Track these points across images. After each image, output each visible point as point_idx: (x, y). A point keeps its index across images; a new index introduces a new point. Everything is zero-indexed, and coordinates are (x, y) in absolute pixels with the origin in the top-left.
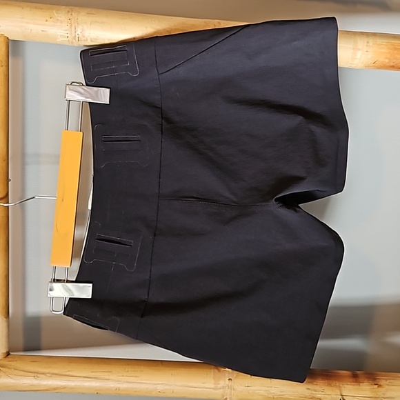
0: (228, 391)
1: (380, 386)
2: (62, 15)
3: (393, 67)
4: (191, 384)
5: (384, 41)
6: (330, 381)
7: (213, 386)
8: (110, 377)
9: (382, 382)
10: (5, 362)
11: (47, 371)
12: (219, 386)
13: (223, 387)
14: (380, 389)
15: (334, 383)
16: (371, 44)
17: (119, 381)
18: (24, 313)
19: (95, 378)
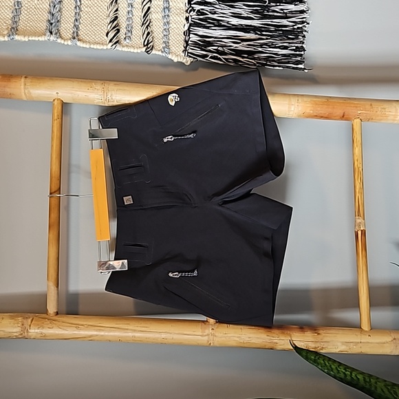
0: (211, 337)
1: (319, 334)
2: (98, 86)
3: (316, 117)
4: (185, 333)
5: (309, 99)
6: (283, 331)
7: (201, 334)
8: (129, 328)
9: (321, 332)
10: (56, 318)
11: (85, 323)
12: (205, 334)
13: (208, 335)
14: (319, 336)
15: (286, 332)
16: (300, 101)
17: (135, 331)
18: (67, 291)
19: (118, 328)
